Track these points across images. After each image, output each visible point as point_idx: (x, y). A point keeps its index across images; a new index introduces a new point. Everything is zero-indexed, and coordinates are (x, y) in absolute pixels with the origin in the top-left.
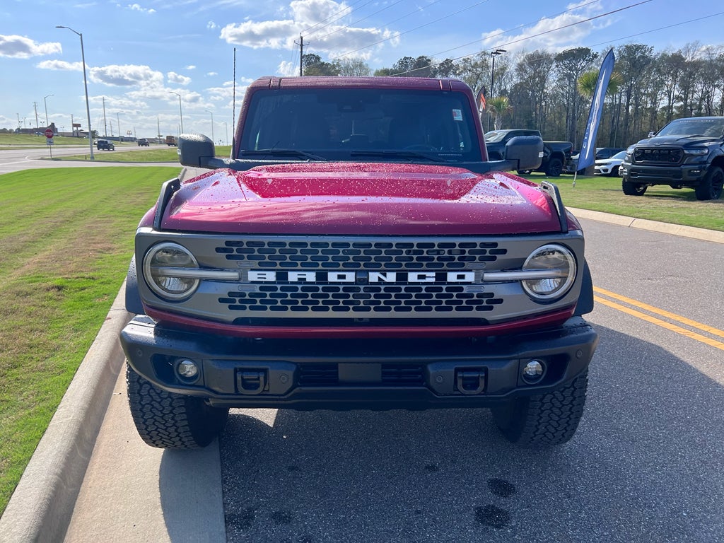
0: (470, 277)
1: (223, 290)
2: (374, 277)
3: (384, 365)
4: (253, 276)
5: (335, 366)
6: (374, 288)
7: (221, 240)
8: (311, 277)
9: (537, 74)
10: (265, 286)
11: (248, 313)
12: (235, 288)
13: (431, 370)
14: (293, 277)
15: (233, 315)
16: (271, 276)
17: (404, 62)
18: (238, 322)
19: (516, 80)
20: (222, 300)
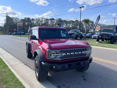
0: (84, 52)
1: (60, 56)
2: (75, 53)
3: (76, 63)
4: (63, 54)
5: (71, 64)
6: (75, 54)
7: (60, 50)
8: (69, 54)
9: (47, 22)
10: (65, 55)
11: (63, 59)
12: (61, 56)
13: (81, 63)
14: (67, 54)
15: (61, 59)
16: (65, 54)
17: (25, 18)
18: (61, 60)
19: (44, 22)
20: (60, 58)
